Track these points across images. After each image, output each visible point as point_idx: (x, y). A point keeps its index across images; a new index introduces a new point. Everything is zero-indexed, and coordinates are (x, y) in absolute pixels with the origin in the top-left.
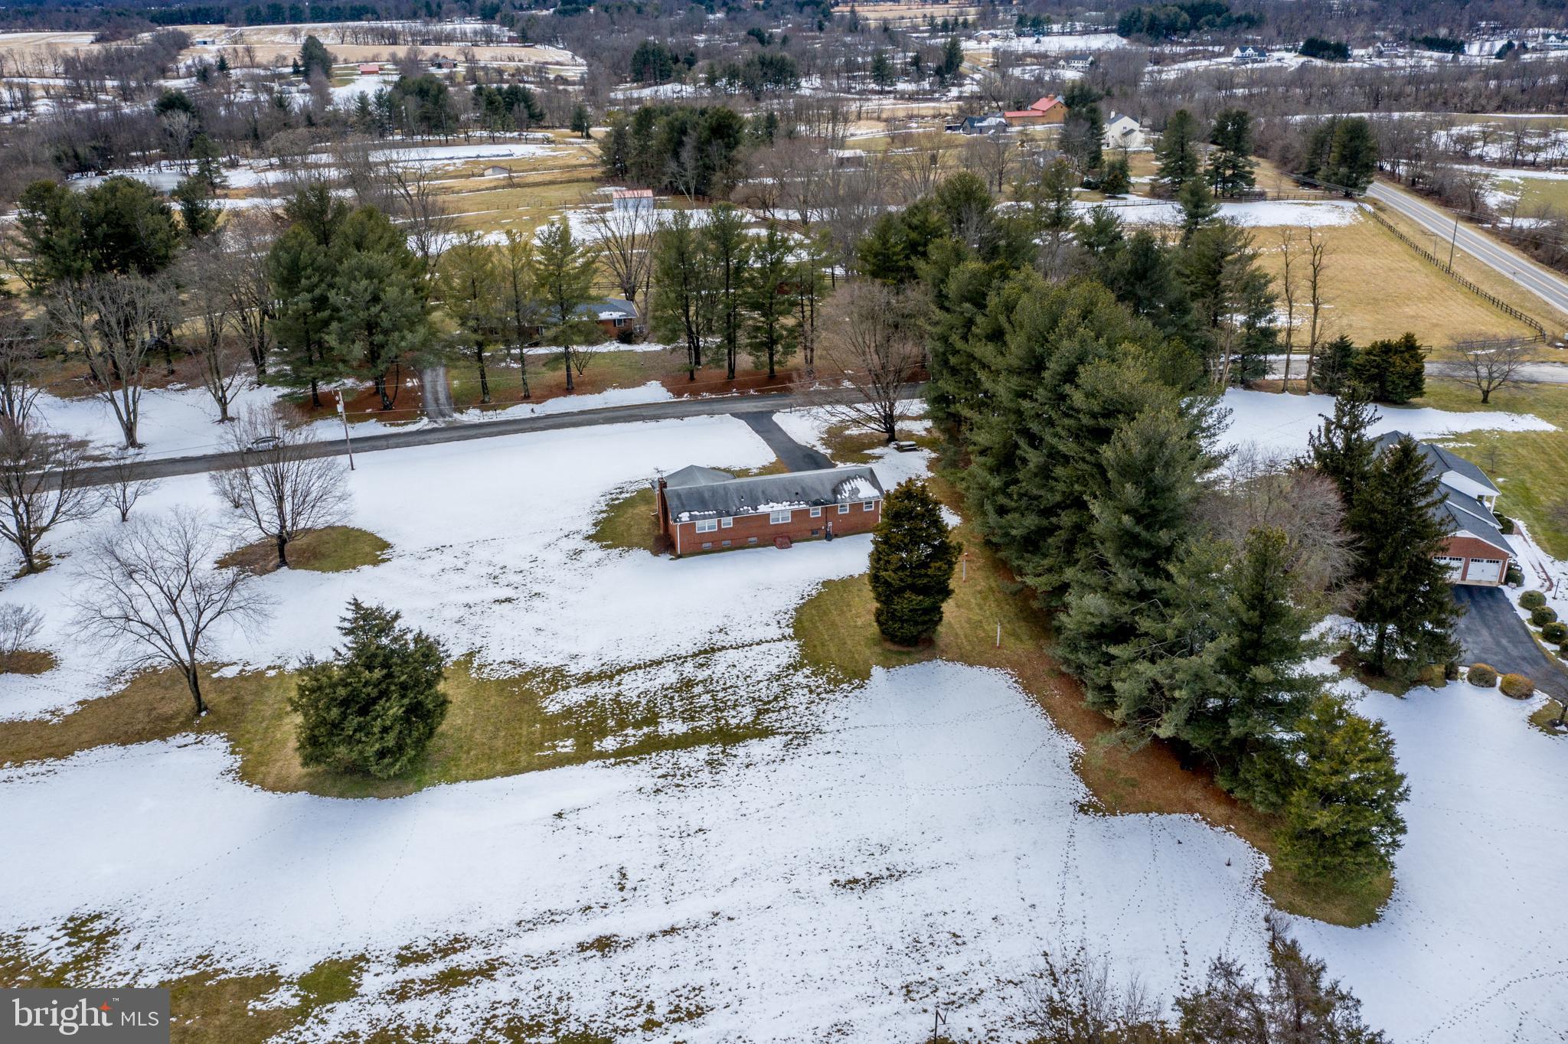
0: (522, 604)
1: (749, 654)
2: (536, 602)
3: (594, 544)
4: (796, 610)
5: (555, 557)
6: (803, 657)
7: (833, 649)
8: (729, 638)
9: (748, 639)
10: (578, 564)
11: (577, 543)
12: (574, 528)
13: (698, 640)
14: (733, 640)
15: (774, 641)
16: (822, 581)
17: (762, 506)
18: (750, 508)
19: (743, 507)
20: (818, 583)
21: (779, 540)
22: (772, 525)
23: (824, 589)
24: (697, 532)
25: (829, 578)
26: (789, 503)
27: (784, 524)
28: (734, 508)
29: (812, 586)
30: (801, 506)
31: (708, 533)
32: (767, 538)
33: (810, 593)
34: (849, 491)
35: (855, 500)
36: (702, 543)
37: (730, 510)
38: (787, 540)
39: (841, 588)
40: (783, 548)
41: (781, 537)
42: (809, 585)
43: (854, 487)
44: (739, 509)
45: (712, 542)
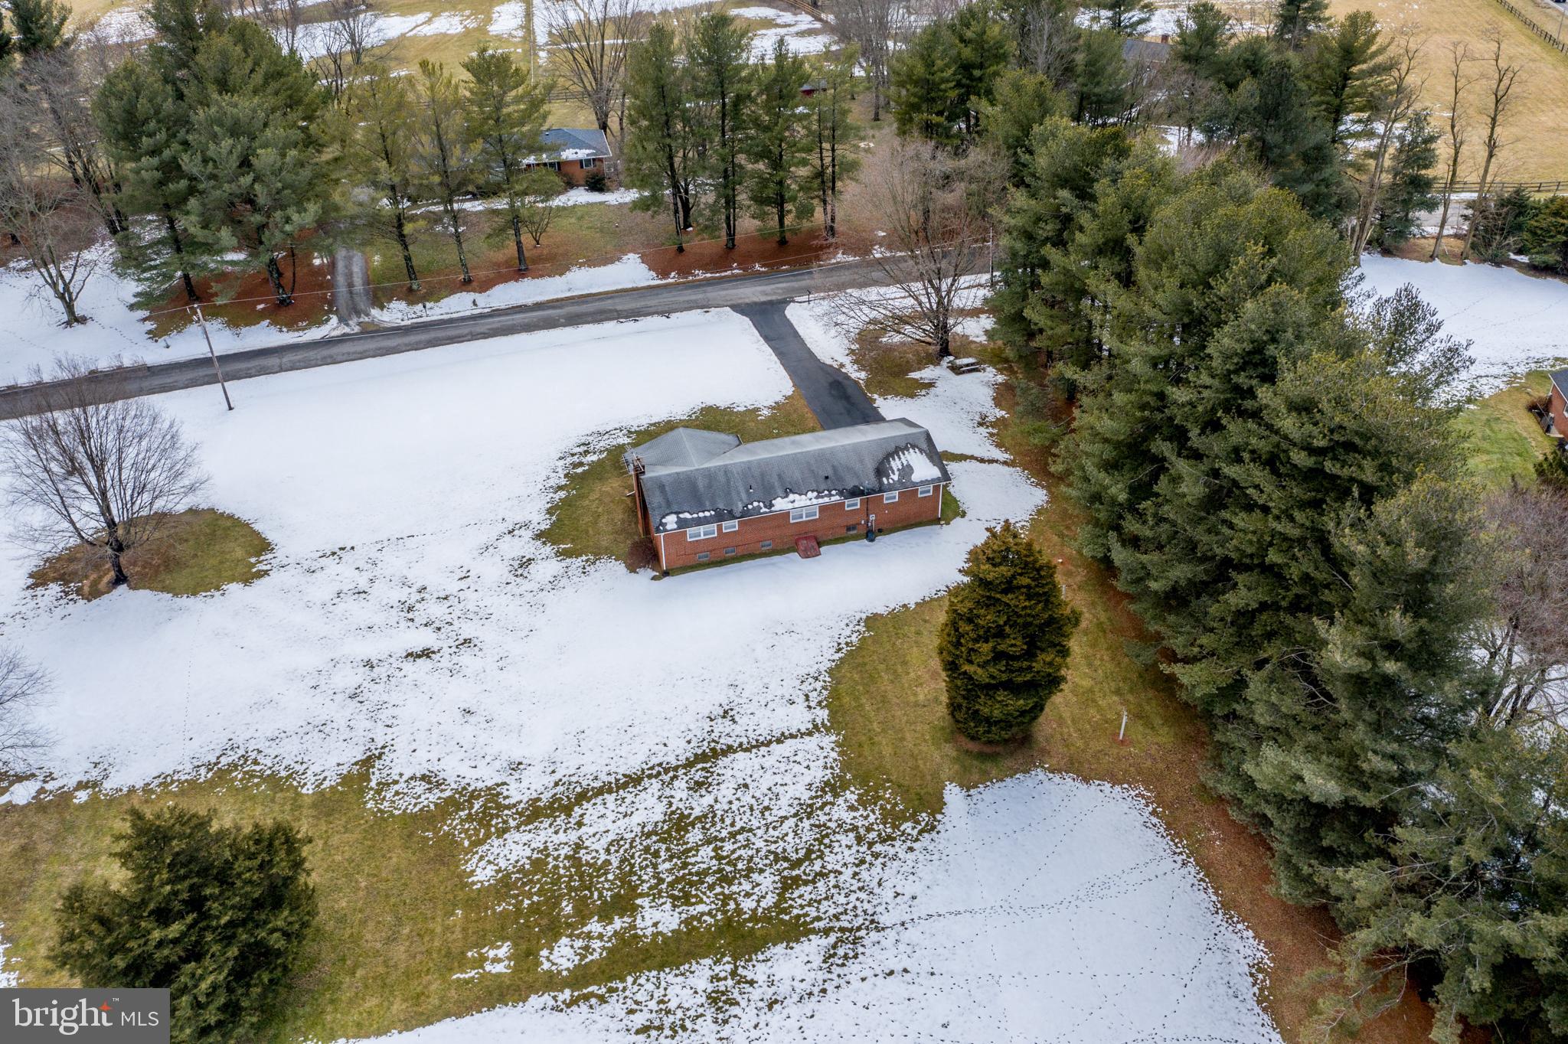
0: (445, 663)
1: (768, 762)
2: (466, 658)
3: (548, 549)
4: (830, 672)
5: (493, 570)
6: (846, 766)
7: (887, 751)
8: (738, 729)
9: (764, 733)
10: (526, 586)
11: (523, 545)
12: (520, 518)
13: (694, 732)
14: (743, 734)
15: (802, 735)
16: (864, 616)
17: (779, 500)
18: (761, 504)
19: (752, 504)
20: (859, 621)
21: (802, 544)
22: (794, 524)
23: (869, 631)
24: (689, 540)
25: (875, 612)
26: (815, 494)
27: (809, 521)
28: (740, 506)
29: (851, 626)
30: (832, 499)
31: (704, 540)
32: (786, 540)
33: (849, 640)
34: (899, 470)
35: (908, 485)
36: (696, 554)
37: (734, 509)
38: (815, 544)
39: (892, 629)
40: (808, 557)
41: (806, 539)
42: (847, 625)
43: (905, 464)
44: (747, 506)
45: (710, 551)
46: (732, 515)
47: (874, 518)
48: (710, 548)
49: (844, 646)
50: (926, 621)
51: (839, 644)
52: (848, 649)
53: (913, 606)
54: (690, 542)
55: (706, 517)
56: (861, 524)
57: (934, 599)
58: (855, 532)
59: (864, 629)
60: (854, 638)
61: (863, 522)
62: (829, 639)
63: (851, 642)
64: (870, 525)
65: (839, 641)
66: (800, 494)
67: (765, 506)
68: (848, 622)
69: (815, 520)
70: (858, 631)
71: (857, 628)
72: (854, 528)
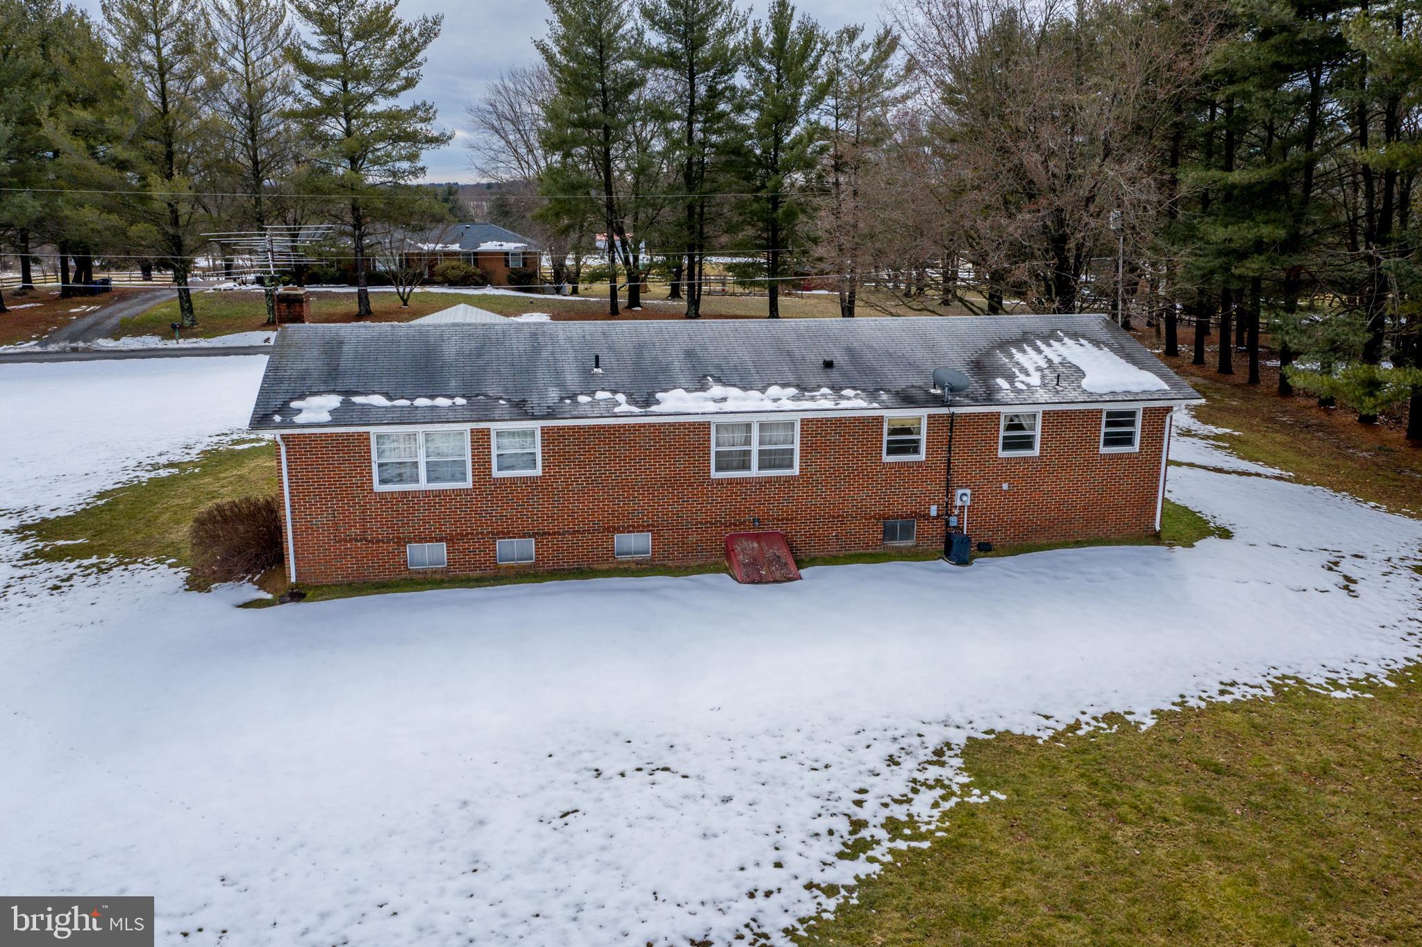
16: (960, 738)
17: (679, 392)
18: (621, 397)
19: (592, 393)
20: (939, 753)
21: (746, 549)
22: (720, 482)
23: (985, 788)
24: (378, 487)
25: (1000, 727)
26: (792, 391)
27: (769, 480)
28: (553, 394)
29: (909, 764)
30: (844, 404)
31: (426, 493)
32: (693, 538)
33: (900, 812)
34: (1039, 369)
35: (1072, 395)
36: (402, 542)
37: (534, 400)
38: (783, 552)
39: (1081, 787)
40: (761, 581)
41: (757, 537)
42: (892, 761)
43: (1056, 360)
44: (573, 397)
45: (450, 540)
46: (521, 410)
47: (967, 500)
48: (448, 529)
49: (882, 834)
50: (1218, 771)
51: (858, 825)
52: (901, 845)
53: (1150, 722)
54: (382, 495)
55: (433, 408)
56: (927, 517)
57: (1224, 707)
58: (910, 543)
59: (964, 779)
60: (923, 805)
61: (934, 511)
62: (816, 805)
63: (912, 821)
64: (953, 521)
65: (861, 814)
66: (745, 389)
67: (632, 400)
68: (894, 749)
69: (788, 480)
70: (939, 782)
71: (933, 772)
72: (907, 533)
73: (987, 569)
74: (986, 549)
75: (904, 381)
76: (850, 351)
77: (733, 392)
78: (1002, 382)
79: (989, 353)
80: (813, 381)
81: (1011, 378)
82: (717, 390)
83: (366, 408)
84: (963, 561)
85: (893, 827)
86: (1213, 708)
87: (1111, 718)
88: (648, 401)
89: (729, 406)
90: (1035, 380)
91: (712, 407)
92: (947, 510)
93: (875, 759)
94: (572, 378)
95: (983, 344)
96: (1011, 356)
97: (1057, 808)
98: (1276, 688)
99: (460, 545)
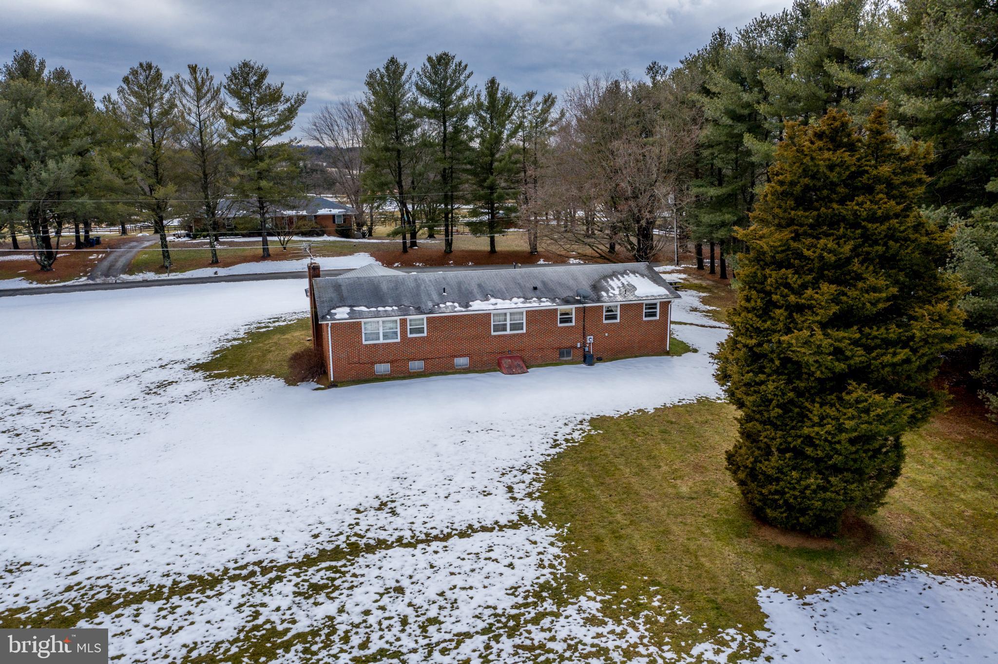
1: (441, 560)
2: (33, 457)
3: (198, 375)
4: (544, 465)
5: (124, 391)
6: (575, 565)
7: (644, 547)
8: (398, 522)
9: (440, 525)
12: (179, 357)
13: (327, 526)
14: (406, 526)
15: (501, 528)
16: (588, 418)
17: (478, 302)
18: (456, 304)
19: (445, 303)
20: (581, 422)
21: (506, 362)
22: (495, 336)
23: (596, 430)
24: (364, 343)
25: (602, 414)
26: (522, 300)
27: (514, 335)
28: (430, 304)
29: (571, 426)
30: (542, 304)
31: (383, 344)
32: (485, 359)
33: (569, 437)
34: (619, 287)
35: (631, 298)
36: (373, 363)
37: (423, 306)
38: (521, 363)
39: (627, 429)
40: (513, 374)
41: (510, 358)
42: (566, 424)
43: (626, 283)
44: (438, 305)
45: (391, 362)
46: (419, 310)
47: (592, 340)
48: (391, 358)
49: (563, 442)
50: (672, 423)
51: (555, 441)
52: (569, 444)
53: (652, 411)
54: (366, 345)
55: (386, 311)
56: (576, 347)
57: (678, 406)
58: (570, 358)
59: (589, 428)
60: (576, 435)
61: (579, 345)
62: (542, 436)
63: (572, 439)
64: (587, 349)
65: (556, 438)
66: (503, 299)
67: (460, 306)
68: (566, 421)
69: (522, 335)
70: (581, 429)
71: (579, 427)
72: (568, 354)
73: (600, 367)
74: (600, 360)
75: (566, 294)
76: (544, 283)
77: (499, 301)
78: (604, 294)
79: (599, 281)
80: (530, 295)
81: (607, 291)
82: (493, 300)
83: (361, 312)
84: (591, 364)
85: (567, 440)
86: (674, 406)
87: (639, 411)
88: (467, 306)
89: (498, 307)
90: (617, 292)
91: (492, 307)
92: (584, 344)
93: (560, 424)
94: (435, 297)
95: (597, 277)
96: (607, 282)
97: (619, 434)
98: (698, 400)
99: (396, 364)
